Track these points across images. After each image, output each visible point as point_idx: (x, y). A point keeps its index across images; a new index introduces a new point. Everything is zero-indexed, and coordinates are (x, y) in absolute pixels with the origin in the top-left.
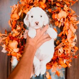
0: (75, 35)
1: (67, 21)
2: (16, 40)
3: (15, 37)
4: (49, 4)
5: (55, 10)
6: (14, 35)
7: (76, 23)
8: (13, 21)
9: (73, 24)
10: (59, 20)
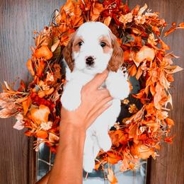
0: (168, 94)
1: (153, 67)
2: (46, 105)
3: (44, 97)
4: (117, 29)
5: (129, 43)
6: (41, 95)
7: (171, 70)
8: (37, 63)
9: (166, 73)
10: (138, 65)
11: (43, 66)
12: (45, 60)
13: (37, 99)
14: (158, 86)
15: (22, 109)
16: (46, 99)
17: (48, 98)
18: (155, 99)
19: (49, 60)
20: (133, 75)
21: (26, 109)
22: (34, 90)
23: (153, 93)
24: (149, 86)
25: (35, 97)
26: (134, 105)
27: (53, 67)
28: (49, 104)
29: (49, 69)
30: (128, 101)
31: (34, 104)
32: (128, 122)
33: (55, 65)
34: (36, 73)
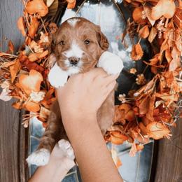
1: (171, 28)
2: (38, 71)
3: (36, 62)
10: (153, 23)
11: (36, 25)
12: (39, 17)
13: (27, 63)
14: (174, 51)
15: (10, 76)
16: (39, 64)
17: (41, 63)
18: (170, 66)
19: (43, 18)
20: (145, 37)
21: (14, 76)
22: (24, 52)
23: (168, 60)
24: (164, 52)
25: (25, 61)
26: (142, 75)
27: (48, 26)
28: (42, 69)
29: (43, 29)
30: (135, 71)
31: (23, 70)
32: (136, 94)
33: (51, 25)
34: (27, 33)
